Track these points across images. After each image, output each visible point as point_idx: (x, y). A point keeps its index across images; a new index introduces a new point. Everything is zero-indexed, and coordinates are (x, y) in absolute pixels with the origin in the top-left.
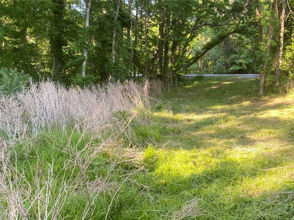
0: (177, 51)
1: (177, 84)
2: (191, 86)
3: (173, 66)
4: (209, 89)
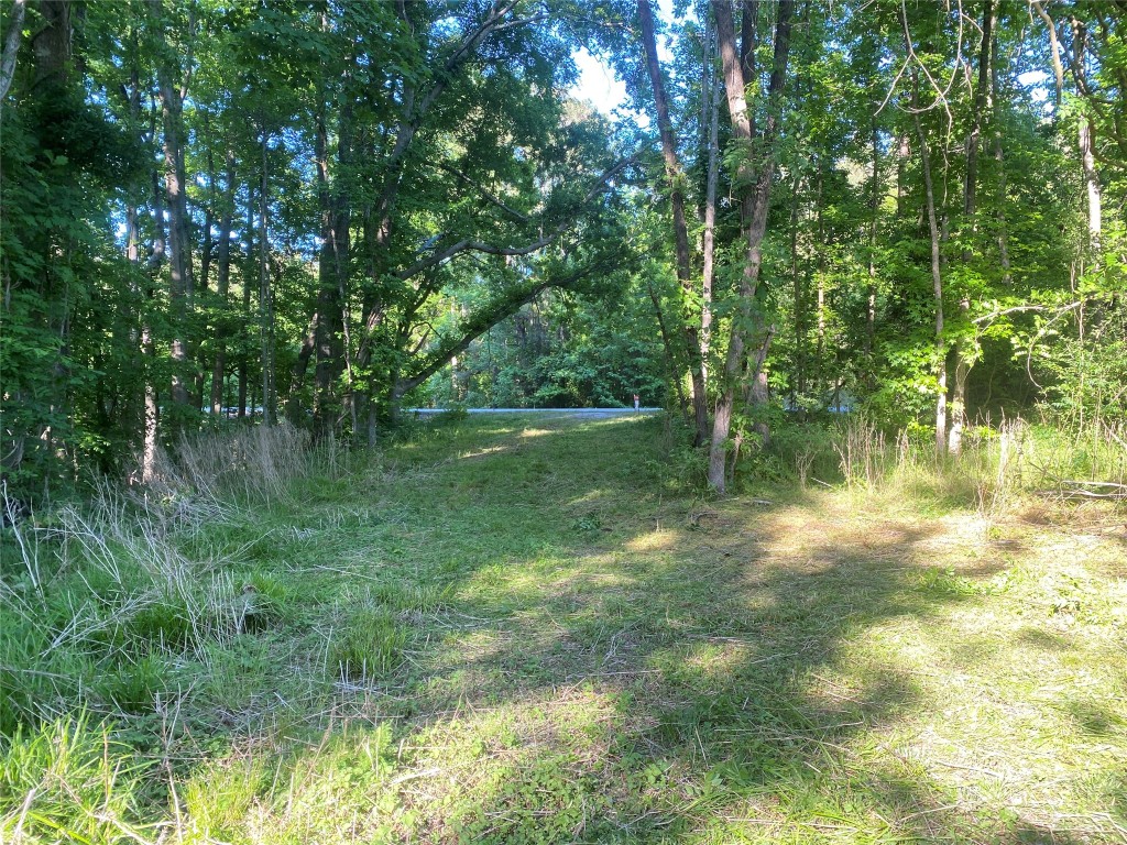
0: (373, 326)
1: (373, 437)
3: (358, 376)
4: (486, 455)
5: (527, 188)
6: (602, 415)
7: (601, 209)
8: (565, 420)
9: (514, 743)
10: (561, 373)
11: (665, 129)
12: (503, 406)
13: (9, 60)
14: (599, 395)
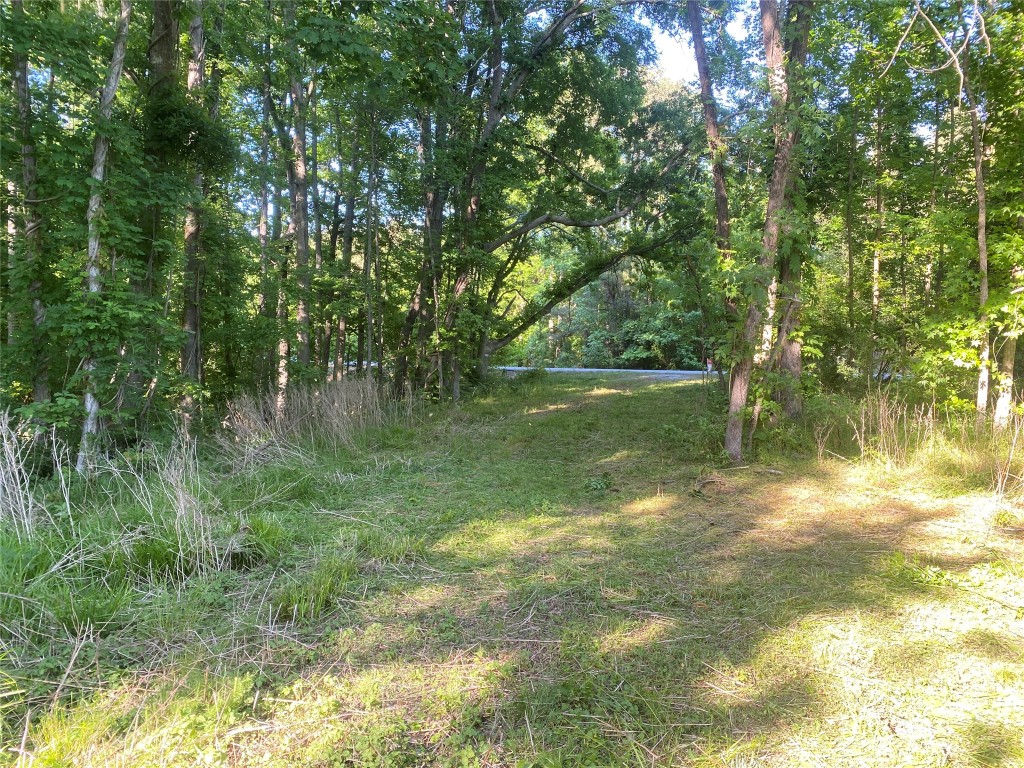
1: (457, 392)
3: (445, 337)
5: (611, 163)
6: (676, 377)
7: (681, 181)
8: (639, 381)
9: (374, 704)
10: (647, 337)
11: (707, 102)
12: (592, 366)
13: (116, 68)
14: (682, 357)
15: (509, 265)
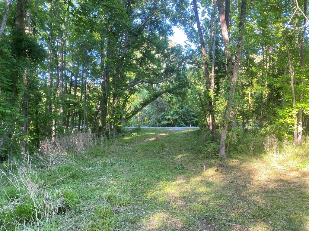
0: (115, 104)
1: (115, 135)
2: (130, 138)
3: (111, 118)
4: (147, 141)
5: (159, 65)
6: (180, 129)
7: (180, 71)
10: (168, 117)
11: (202, 43)
12: (152, 126)
13: (4, 23)
14: (179, 123)
15: (129, 95)
